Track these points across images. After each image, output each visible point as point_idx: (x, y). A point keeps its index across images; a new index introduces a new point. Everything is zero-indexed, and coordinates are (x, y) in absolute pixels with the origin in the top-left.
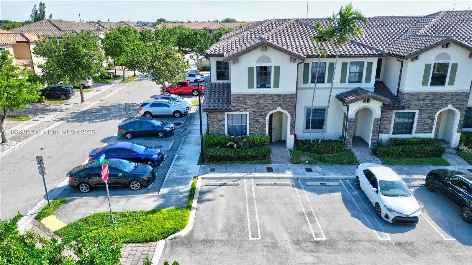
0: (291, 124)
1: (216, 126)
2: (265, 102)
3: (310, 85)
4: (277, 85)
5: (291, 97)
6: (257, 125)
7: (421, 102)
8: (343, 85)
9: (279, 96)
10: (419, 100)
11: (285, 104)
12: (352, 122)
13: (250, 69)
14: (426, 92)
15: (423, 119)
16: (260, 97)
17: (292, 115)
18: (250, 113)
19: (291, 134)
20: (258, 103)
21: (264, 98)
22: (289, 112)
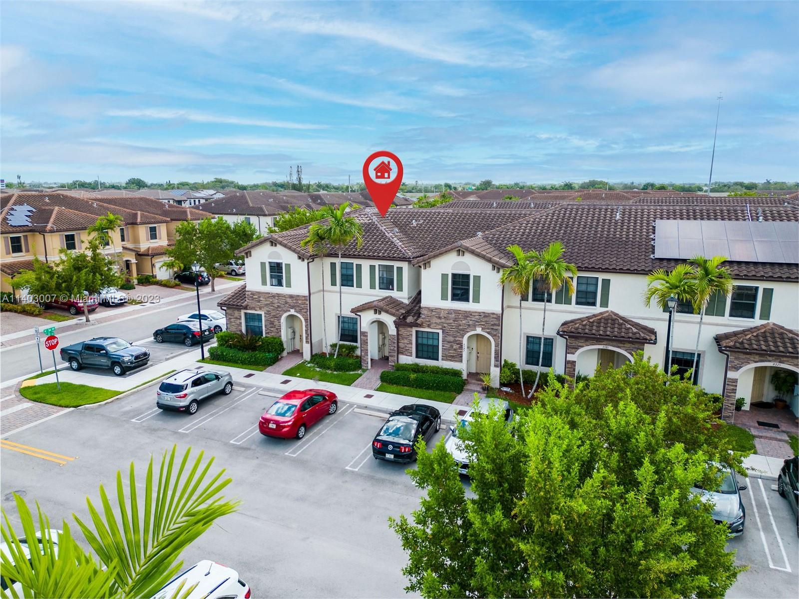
0: (306, 331)
1: (233, 324)
2: (278, 302)
3: (340, 288)
4: (289, 285)
5: (303, 299)
6: (272, 327)
7: (443, 320)
8: (373, 291)
9: (291, 297)
10: (440, 318)
11: (298, 306)
12: (366, 336)
13: (263, 265)
14: (447, 308)
15: (449, 342)
16: (274, 296)
17: (306, 320)
18: (265, 313)
19: (307, 342)
20: (272, 303)
21: (276, 298)
22: (303, 315)
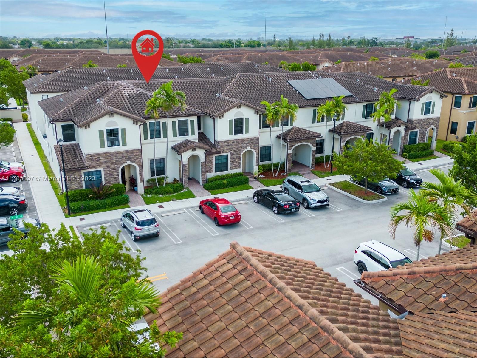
0: (140, 174)
1: (74, 183)
2: (116, 158)
3: (150, 140)
4: (124, 143)
5: (137, 151)
6: (111, 178)
7: (230, 147)
8: (175, 138)
9: (127, 152)
10: (228, 146)
11: (134, 158)
12: (186, 167)
13: (101, 132)
14: (232, 139)
15: (233, 159)
16: (112, 154)
17: (139, 166)
18: (104, 169)
19: (141, 181)
20: (110, 159)
21: (115, 155)
22: (137, 164)
